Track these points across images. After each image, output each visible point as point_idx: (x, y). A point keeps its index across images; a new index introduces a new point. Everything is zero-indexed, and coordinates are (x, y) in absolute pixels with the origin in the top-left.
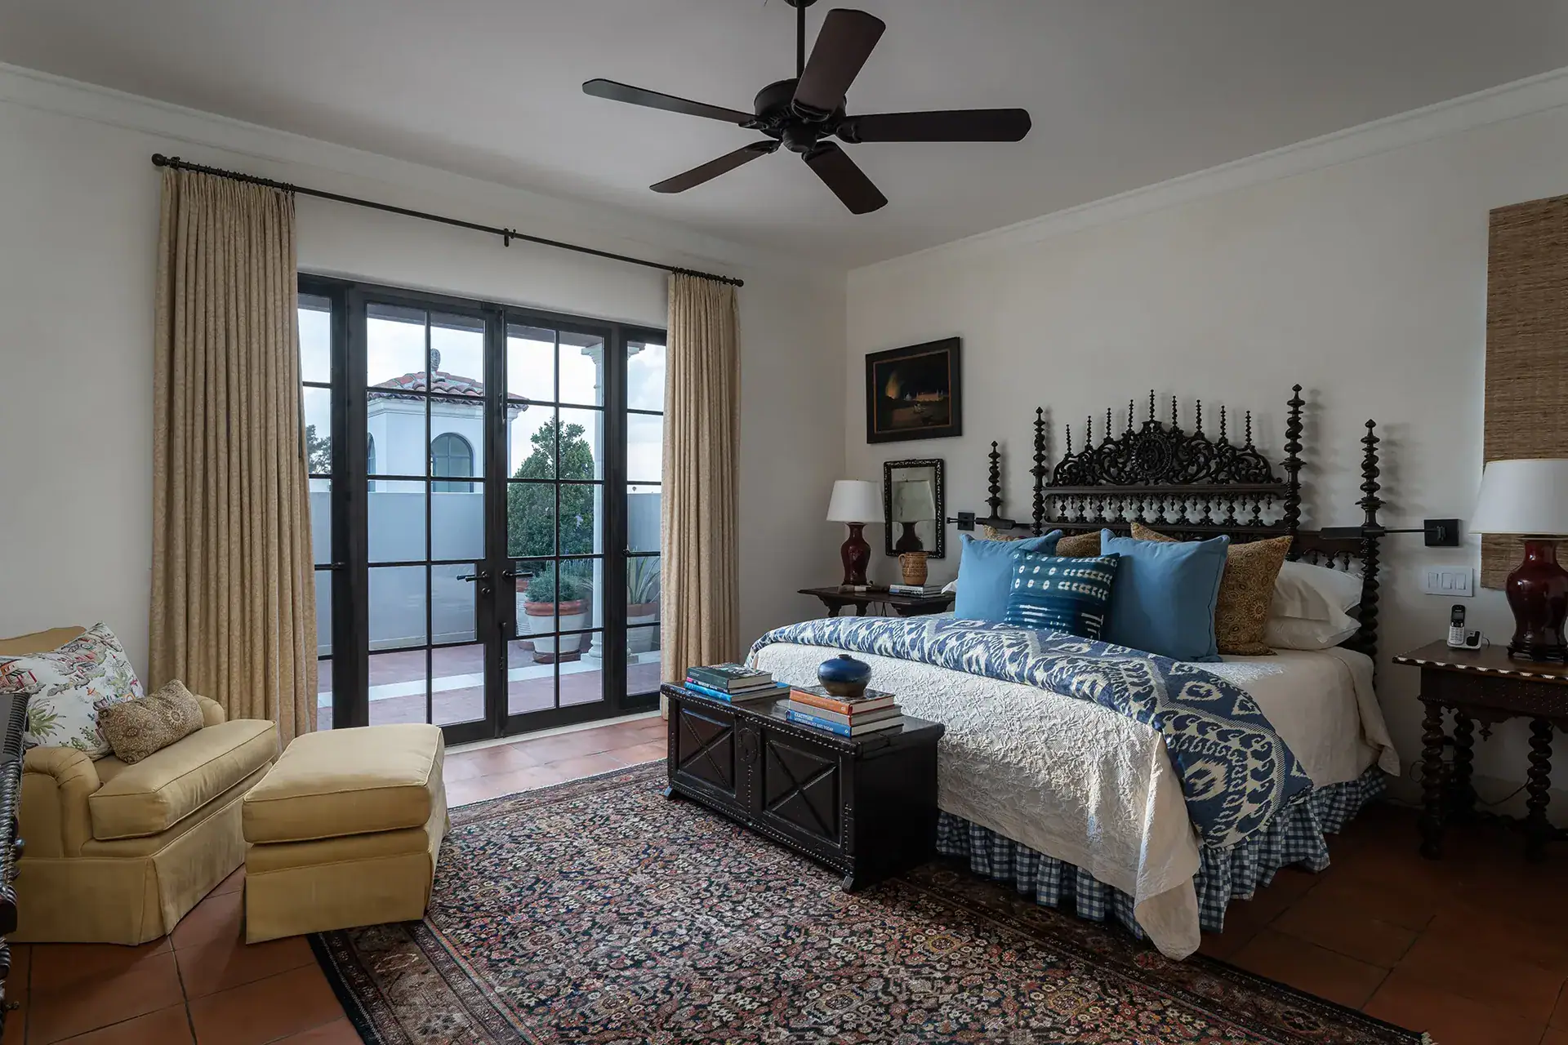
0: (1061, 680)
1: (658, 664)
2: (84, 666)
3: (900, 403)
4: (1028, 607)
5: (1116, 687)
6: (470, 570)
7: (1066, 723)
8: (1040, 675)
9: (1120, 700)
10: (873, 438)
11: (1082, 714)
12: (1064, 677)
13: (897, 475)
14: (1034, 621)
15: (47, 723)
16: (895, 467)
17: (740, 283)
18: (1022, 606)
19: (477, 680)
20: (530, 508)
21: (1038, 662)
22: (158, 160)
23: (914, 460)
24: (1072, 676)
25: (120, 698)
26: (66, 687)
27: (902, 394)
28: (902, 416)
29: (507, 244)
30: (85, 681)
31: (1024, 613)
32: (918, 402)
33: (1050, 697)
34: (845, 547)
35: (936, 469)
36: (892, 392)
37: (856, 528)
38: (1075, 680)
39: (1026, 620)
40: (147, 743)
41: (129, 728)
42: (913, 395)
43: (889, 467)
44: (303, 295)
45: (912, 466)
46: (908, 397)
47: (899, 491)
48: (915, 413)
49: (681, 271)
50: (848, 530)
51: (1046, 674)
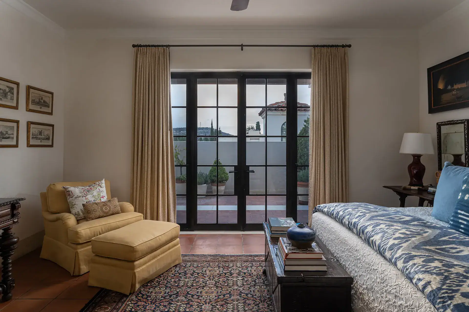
0: (410, 273)
1: (308, 211)
2: (88, 191)
3: (445, 91)
4: (463, 212)
5: (443, 293)
6: (233, 169)
7: (407, 306)
8: (400, 264)
9: (440, 305)
10: (431, 111)
11: (417, 304)
12: (412, 271)
13: (444, 129)
14: (465, 223)
15: (73, 206)
16: (444, 125)
17: (350, 46)
18: (459, 211)
19: (234, 208)
20: (301, 147)
21: (403, 254)
22: (134, 46)
23: (452, 121)
24: (416, 273)
25: (95, 201)
26: (80, 197)
27: (446, 86)
28: (446, 97)
29: (242, 50)
30: (85, 195)
31: (460, 216)
32: (455, 89)
33: (404, 282)
34: (410, 167)
35: (465, 125)
36: (441, 86)
37: (417, 157)
38: (416, 277)
39: (460, 221)
40: (92, 216)
41: (88, 211)
42: (452, 86)
43: (439, 126)
44: (174, 79)
45: (451, 124)
46: (449, 87)
47: (445, 137)
48: (453, 95)
49: (317, 46)
50: (412, 158)
51: (403, 265)
